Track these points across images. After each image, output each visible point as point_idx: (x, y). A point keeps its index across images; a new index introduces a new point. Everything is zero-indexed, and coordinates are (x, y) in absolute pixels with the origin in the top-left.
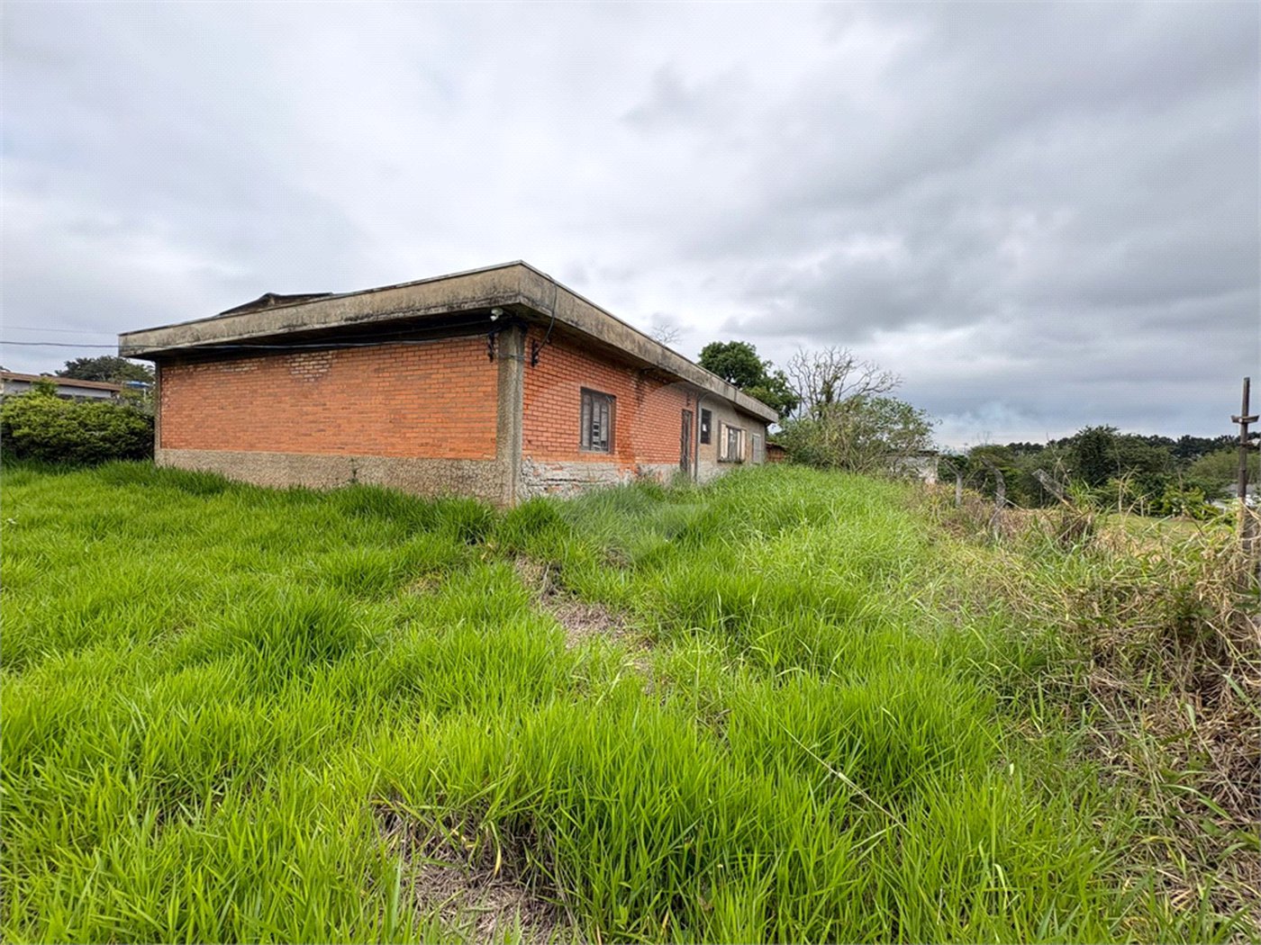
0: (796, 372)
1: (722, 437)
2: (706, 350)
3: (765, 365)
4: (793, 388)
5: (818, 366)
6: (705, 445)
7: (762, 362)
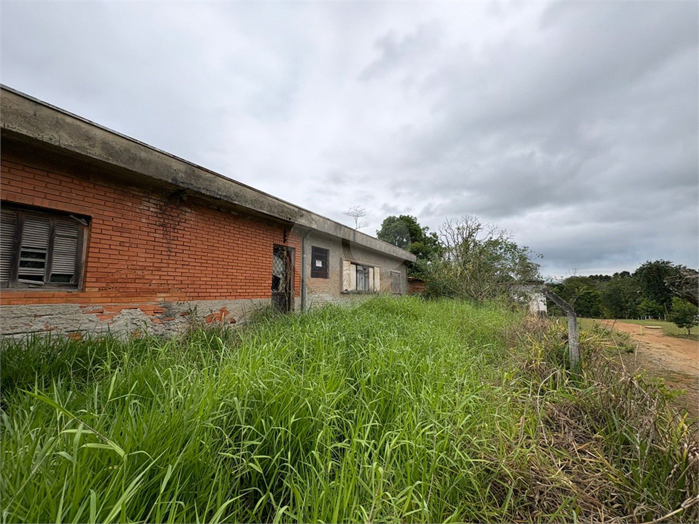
0: (444, 233)
1: (344, 273)
2: (385, 221)
3: (424, 229)
4: (443, 243)
5: (458, 229)
6: (321, 279)
7: (421, 228)
